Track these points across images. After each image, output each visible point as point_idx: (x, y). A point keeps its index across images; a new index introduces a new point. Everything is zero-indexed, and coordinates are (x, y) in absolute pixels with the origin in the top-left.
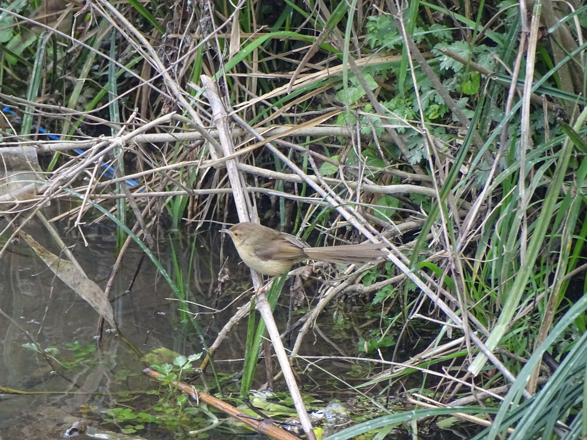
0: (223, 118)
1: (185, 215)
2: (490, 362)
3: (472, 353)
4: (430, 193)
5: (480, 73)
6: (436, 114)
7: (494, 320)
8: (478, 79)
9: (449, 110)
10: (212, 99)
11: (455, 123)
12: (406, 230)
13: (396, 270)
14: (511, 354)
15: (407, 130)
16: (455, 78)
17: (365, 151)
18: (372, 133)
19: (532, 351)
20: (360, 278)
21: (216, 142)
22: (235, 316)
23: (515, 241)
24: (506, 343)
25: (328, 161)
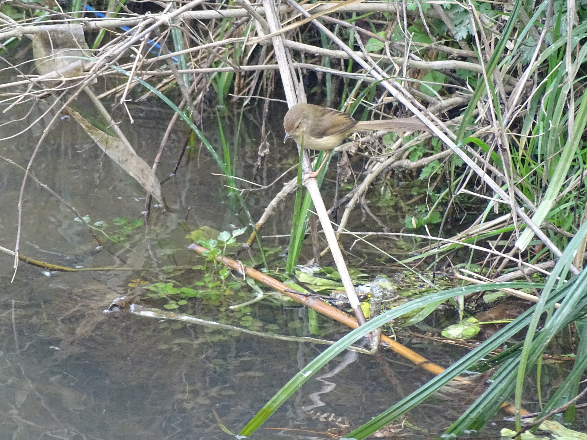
1: (231, 90)
2: (536, 237)
3: (519, 228)
4: (476, 69)
7: (541, 196)
13: (442, 146)
14: (558, 229)
15: (453, 6)
17: (411, 27)
18: (418, 9)
19: (578, 226)
20: (407, 153)
21: (262, 19)
22: (281, 192)
23: (560, 116)
24: (552, 218)
25: (374, 37)
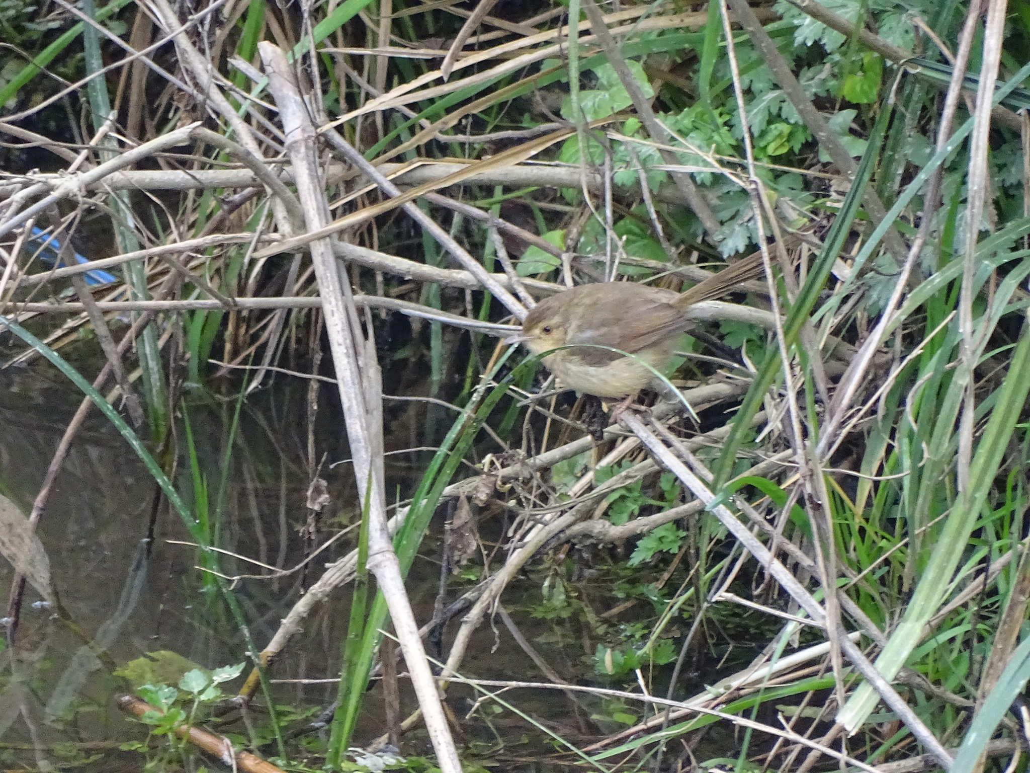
0: (306, 140)
1: (217, 352)
2: (883, 705)
3: (845, 682)
4: (763, 321)
5: (883, 57)
6: (782, 145)
7: (898, 611)
8: (878, 69)
9: (813, 136)
10: (284, 97)
11: (825, 165)
12: (709, 401)
13: (683, 492)
14: (933, 687)
15: (718, 179)
16: (828, 66)
17: (621, 223)
18: (638, 182)
19: (977, 684)
20: (604, 505)
21: (289, 193)
22: (319, 583)
23: (949, 435)
24: (923, 661)
25: (536, 245)
